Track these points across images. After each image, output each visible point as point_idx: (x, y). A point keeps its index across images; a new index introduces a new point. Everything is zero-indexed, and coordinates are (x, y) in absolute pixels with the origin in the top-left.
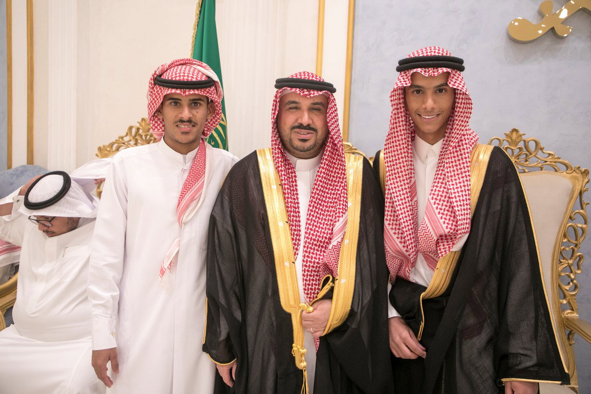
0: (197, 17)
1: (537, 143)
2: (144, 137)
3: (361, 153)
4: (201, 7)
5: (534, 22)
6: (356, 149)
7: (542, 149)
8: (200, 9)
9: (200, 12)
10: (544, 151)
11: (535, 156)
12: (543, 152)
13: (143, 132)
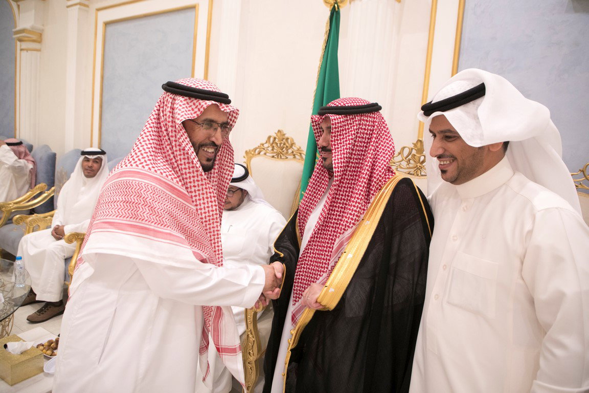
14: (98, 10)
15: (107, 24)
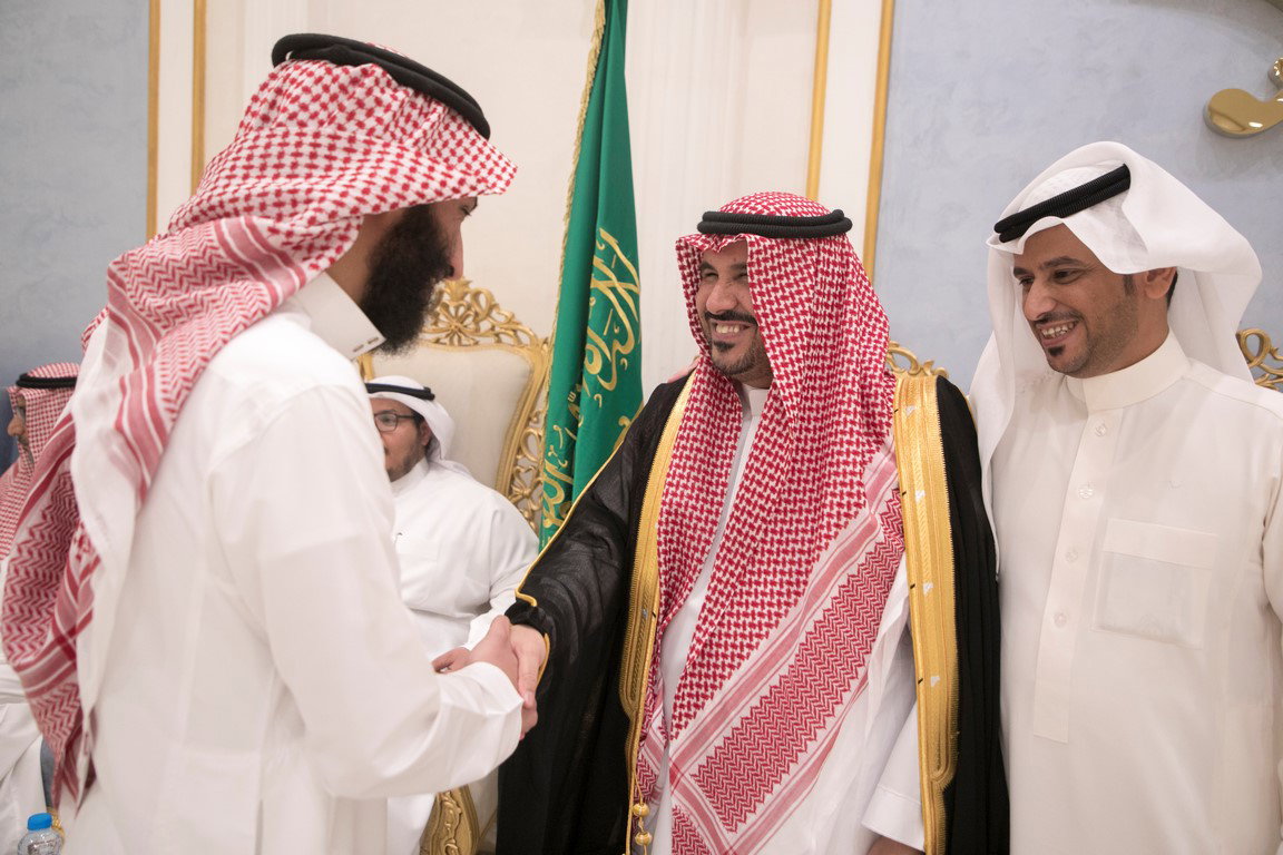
0: (591, 79)
1: (1262, 338)
2: (452, 310)
3: (908, 352)
4: (599, 59)
5: (1261, 97)
6: (897, 346)
7: (1272, 352)
8: (595, 62)
9: (596, 68)
10: (1278, 357)
11: (1259, 366)
12: (1275, 358)
13: (452, 300)
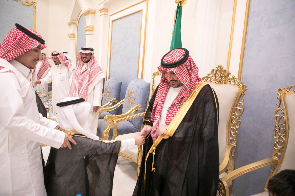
14: (110, 16)
15: (113, 21)
